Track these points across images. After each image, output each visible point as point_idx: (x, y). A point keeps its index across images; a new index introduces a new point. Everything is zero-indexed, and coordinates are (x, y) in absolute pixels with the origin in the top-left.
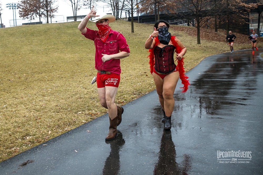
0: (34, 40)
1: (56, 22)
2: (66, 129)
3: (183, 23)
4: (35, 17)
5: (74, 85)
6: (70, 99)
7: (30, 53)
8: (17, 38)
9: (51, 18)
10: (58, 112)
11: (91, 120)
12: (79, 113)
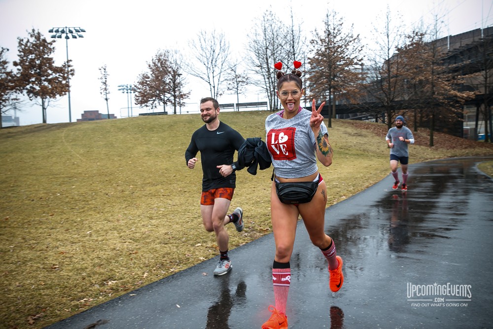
0: (153, 137)
1: (188, 112)
2: (172, 270)
3: (370, 119)
4: (157, 104)
6: (189, 224)
7: (145, 156)
8: (129, 134)
9: (180, 106)
10: (166, 244)
11: (213, 256)
12: (197, 245)
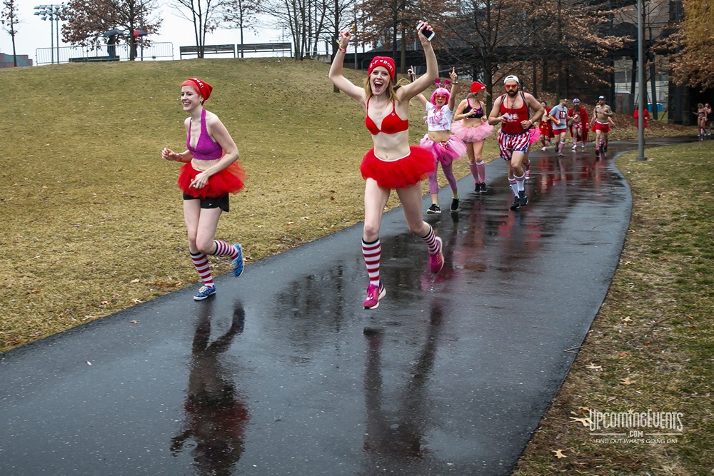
0: (90, 101)
2: (87, 317)
5: (152, 217)
6: (127, 249)
7: (74, 134)
8: (49, 95)
9: (142, 48)
10: (86, 279)
12: (133, 281)
